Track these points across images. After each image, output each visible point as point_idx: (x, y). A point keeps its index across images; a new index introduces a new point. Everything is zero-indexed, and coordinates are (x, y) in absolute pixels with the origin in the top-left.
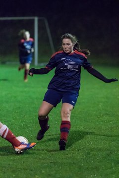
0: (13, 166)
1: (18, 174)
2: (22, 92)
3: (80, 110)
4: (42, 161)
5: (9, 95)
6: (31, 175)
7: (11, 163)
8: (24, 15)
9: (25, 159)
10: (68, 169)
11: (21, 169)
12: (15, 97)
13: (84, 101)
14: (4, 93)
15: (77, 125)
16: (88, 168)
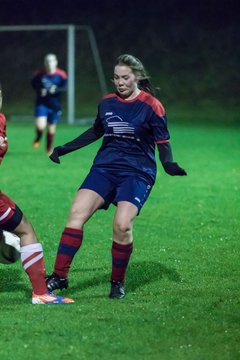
0: (23, 327)
1: (34, 343)
2: (42, 177)
3: (159, 213)
4: (83, 316)
5: (18, 183)
6: (59, 344)
7: (19, 321)
8: (46, 22)
9: (48, 312)
10: (134, 333)
11: (40, 332)
12: (28, 187)
13: (166, 195)
14: (5, 179)
15: (153, 244)
16: (174, 331)
